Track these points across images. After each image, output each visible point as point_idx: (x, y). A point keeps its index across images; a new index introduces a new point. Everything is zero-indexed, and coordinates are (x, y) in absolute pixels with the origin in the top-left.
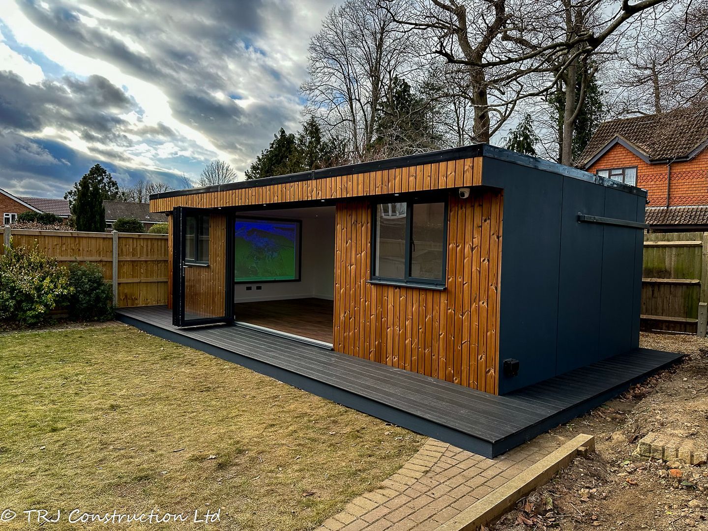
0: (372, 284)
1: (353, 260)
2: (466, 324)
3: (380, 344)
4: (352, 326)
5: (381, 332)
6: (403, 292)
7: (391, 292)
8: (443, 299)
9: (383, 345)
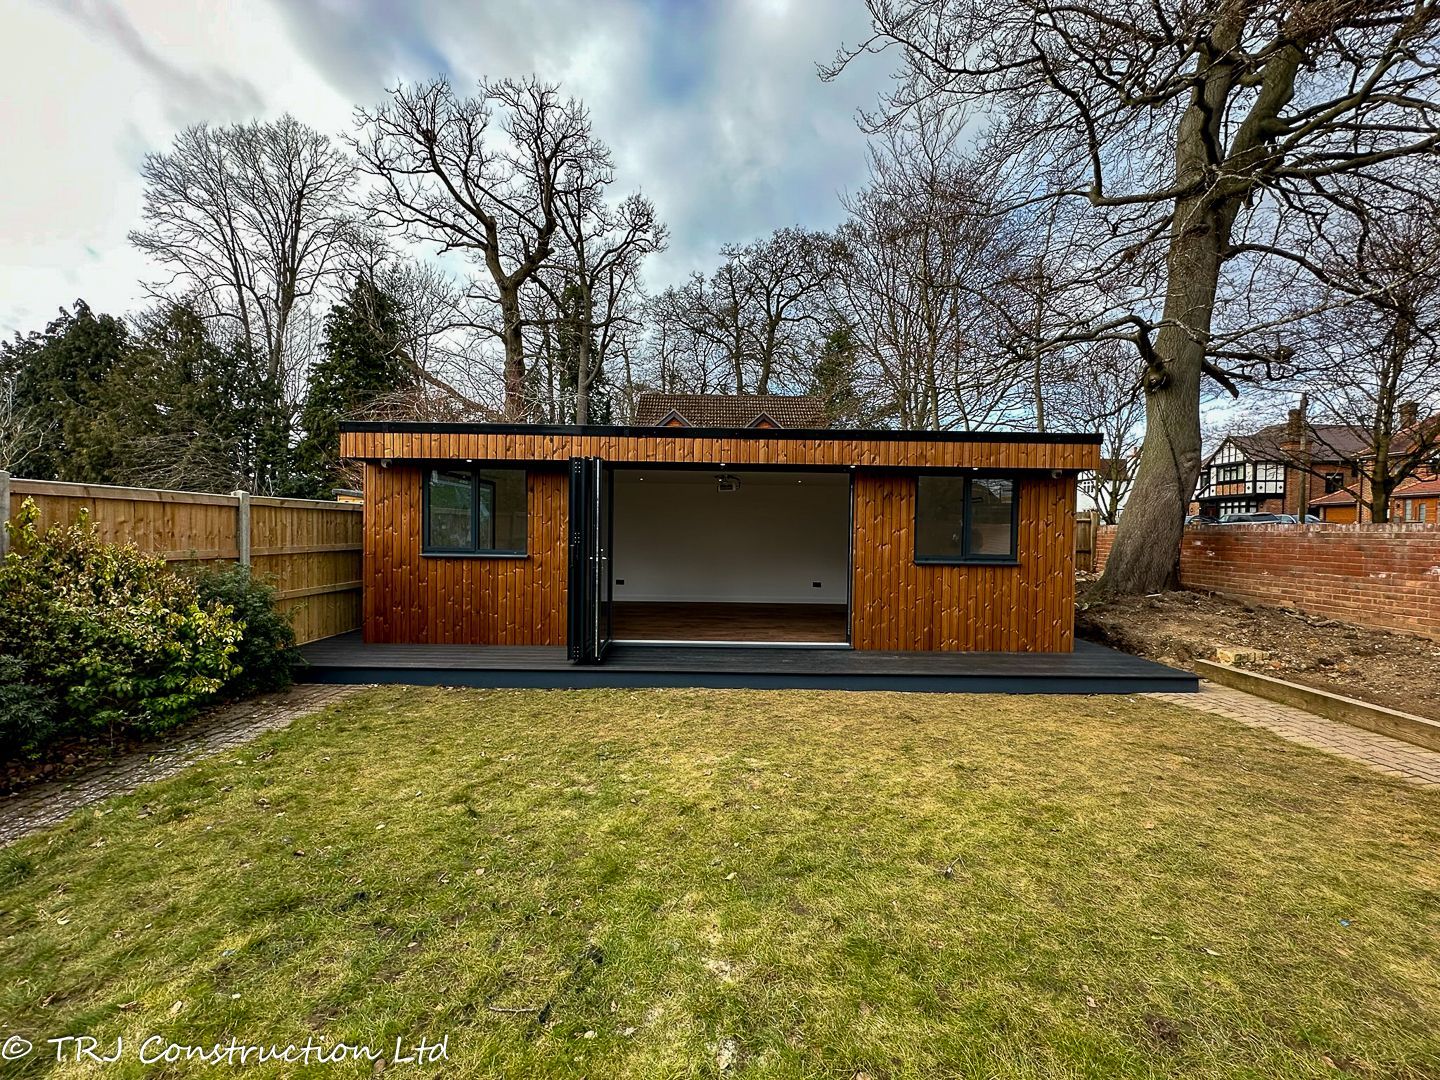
0: (918, 565)
1: (887, 539)
2: (1041, 595)
3: (931, 632)
4: (886, 617)
5: (932, 618)
6: (964, 571)
7: (946, 572)
8: (1015, 573)
9: (936, 631)
